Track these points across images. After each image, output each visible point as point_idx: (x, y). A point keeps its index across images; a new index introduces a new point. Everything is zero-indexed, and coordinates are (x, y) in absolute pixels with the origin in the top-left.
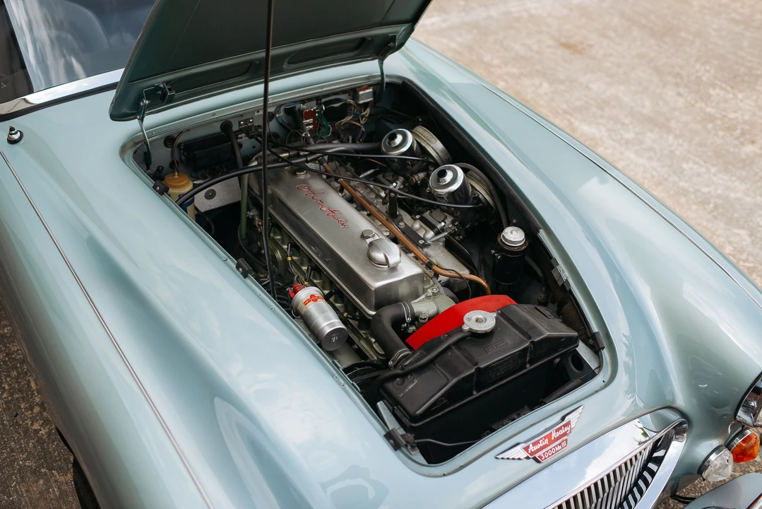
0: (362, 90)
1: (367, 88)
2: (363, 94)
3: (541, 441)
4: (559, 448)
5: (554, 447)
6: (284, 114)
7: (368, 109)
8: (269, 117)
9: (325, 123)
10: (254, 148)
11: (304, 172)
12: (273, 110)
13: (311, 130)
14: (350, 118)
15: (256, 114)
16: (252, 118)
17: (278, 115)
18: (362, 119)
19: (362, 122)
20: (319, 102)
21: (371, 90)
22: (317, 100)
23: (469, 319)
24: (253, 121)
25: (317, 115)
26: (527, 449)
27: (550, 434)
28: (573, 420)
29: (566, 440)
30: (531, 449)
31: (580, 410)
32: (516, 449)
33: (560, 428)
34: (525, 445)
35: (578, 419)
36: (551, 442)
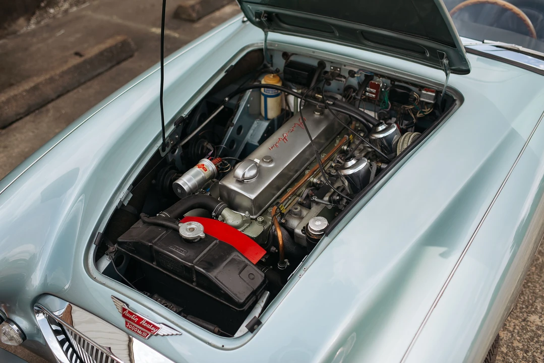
0: (426, 90)
1: (432, 92)
2: (425, 94)
3: (134, 316)
4: (140, 332)
5: (138, 329)
6: (363, 78)
7: (429, 109)
8: (352, 74)
9: (386, 99)
10: (339, 90)
11: (319, 114)
12: (356, 70)
13: (372, 98)
14: (411, 107)
15: (343, 67)
16: (340, 69)
17: (356, 75)
18: (420, 113)
19: (418, 115)
20: (393, 82)
21: (434, 94)
22: (391, 81)
23: (190, 224)
24: (340, 71)
25: (383, 90)
26: (124, 310)
27: (143, 319)
28: (164, 330)
29: (148, 334)
30: (126, 312)
31: (175, 332)
32: (122, 304)
33: (150, 324)
34: (126, 307)
35: (168, 335)
36: (138, 323)
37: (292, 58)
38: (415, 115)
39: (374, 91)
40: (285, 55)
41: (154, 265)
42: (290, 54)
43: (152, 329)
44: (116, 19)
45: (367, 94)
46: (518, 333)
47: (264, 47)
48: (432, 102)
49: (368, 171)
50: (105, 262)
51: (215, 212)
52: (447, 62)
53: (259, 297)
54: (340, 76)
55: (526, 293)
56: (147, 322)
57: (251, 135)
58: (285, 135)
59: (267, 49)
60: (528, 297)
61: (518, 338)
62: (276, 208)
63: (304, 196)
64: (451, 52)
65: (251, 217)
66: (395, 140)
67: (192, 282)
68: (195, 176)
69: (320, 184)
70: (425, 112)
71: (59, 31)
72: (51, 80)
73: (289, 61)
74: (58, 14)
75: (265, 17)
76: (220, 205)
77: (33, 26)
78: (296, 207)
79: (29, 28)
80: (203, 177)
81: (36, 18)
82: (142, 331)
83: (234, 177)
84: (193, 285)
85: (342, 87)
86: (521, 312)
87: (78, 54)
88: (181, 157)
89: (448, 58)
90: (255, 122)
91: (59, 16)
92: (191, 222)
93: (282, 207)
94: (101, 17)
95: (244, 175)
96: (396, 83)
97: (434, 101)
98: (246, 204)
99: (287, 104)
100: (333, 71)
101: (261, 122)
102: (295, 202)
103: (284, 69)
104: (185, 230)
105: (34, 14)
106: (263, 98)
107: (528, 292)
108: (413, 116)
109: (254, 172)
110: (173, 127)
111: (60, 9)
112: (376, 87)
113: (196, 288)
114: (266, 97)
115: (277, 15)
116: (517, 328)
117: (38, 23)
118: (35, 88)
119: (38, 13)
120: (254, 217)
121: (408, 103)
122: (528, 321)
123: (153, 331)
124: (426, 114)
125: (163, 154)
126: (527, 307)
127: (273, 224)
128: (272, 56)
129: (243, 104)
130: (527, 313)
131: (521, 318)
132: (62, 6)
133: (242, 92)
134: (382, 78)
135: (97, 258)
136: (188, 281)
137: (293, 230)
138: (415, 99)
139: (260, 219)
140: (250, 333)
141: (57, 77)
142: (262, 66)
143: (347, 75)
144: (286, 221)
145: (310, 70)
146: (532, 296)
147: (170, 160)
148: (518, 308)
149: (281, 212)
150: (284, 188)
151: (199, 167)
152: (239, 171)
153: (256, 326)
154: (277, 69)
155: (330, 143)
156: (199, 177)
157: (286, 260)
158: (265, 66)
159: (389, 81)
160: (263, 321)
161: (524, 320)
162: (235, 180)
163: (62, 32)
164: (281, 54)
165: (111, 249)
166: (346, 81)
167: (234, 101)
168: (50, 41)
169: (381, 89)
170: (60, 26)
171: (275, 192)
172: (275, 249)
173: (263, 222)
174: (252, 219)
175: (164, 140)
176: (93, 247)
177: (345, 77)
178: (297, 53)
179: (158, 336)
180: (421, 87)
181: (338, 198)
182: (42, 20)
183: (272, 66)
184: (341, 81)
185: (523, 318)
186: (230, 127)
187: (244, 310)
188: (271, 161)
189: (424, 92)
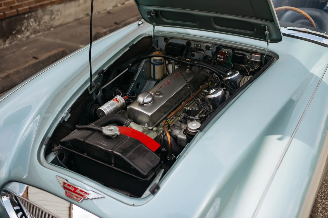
0: (255, 54)
3: (71, 187)
4: (75, 198)
5: (74, 196)
6: (215, 50)
7: (257, 66)
8: (208, 48)
9: (230, 62)
10: (200, 59)
11: (189, 70)
12: (210, 45)
13: (221, 61)
14: (246, 66)
15: (202, 44)
16: (200, 45)
17: (210, 48)
18: (251, 69)
19: (250, 70)
20: (234, 51)
21: (260, 56)
22: (233, 50)
23: (110, 127)
24: (200, 47)
25: (228, 56)
26: (65, 183)
27: (77, 189)
28: (92, 195)
29: (81, 199)
30: (66, 185)
31: (100, 196)
32: (63, 180)
33: (83, 191)
34: (66, 182)
35: (95, 198)
36: (74, 192)
37: (171, 41)
38: (249, 70)
39: (222, 57)
40: (166, 39)
41: (85, 155)
42: (169, 38)
43: (84, 195)
44: (58, 41)
45: (218, 59)
46: (321, 212)
47: (152, 35)
48: (259, 61)
49: (223, 96)
50: (52, 157)
51: (125, 125)
52: (268, 32)
53: (157, 173)
54: (200, 50)
55: (322, 188)
56: (81, 191)
57: (145, 89)
58: (168, 81)
59: (155, 36)
60: (324, 190)
61: (321, 215)
62: (165, 121)
63: (182, 117)
64: (271, 26)
65: (149, 128)
66: (238, 81)
67: (111, 164)
68: (112, 105)
69: (192, 110)
70: (255, 68)
71: (24, 47)
72: (18, 72)
73: (168, 43)
74: (23, 38)
75: (154, 13)
76: (129, 120)
77: (7, 45)
78: (178, 122)
79: (5, 46)
80: (116, 106)
81: (10, 40)
82: (77, 197)
83: (138, 102)
84: (112, 166)
85: (202, 57)
86: (321, 199)
87: (35, 58)
88: (102, 97)
89: (269, 30)
90: (148, 82)
91: (24, 39)
92: (110, 126)
93: (169, 120)
94: (49, 40)
95: (144, 100)
96: (236, 51)
97: (260, 60)
98: (145, 120)
99: (168, 71)
100: (196, 47)
101: (151, 81)
102: (177, 119)
103: (166, 46)
104: (106, 130)
105: (8, 37)
106: (152, 66)
107: (323, 187)
108: (247, 71)
109: (150, 99)
110: (97, 76)
111: (24, 36)
112: (224, 54)
113: (114, 168)
114: (154, 65)
115: (162, 12)
116: (320, 209)
117: (11, 43)
118: (8, 76)
119: (10, 37)
120: (151, 128)
121: (244, 63)
122: (326, 204)
123: (84, 196)
124: (255, 69)
125: (91, 92)
126: (324, 196)
127: (164, 131)
128: (157, 41)
129: (140, 69)
130: (325, 200)
131: (321, 203)
132: (26, 34)
133: (139, 61)
134: (227, 49)
135: (46, 155)
136: (108, 164)
137: (177, 136)
138: (248, 60)
139: (155, 129)
140: (152, 195)
141: (21, 71)
142: (151, 48)
143: (204, 49)
144: (172, 130)
145: (182, 47)
146: (326, 189)
147: (95, 99)
148: (319, 197)
149: (168, 124)
150: (169, 112)
151: (114, 100)
152: (140, 99)
153: (156, 190)
154: (161, 49)
155: (196, 89)
156: (114, 106)
157: (172, 154)
158: (153, 48)
159: (231, 51)
160: (160, 186)
161: (324, 204)
162: (138, 104)
163: (25, 48)
164: (163, 38)
165: (56, 148)
166: (204, 53)
167: (134, 68)
168: (17, 53)
169: (227, 55)
170: (24, 45)
171: (162, 115)
172: (165, 149)
173: (157, 131)
174: (149, 130)
175: (91, 83)
176: (44, 146)
177: (203, 51)
178: (173, 37)
179: (89, 200)
180: (251, 52)
181: (205, 115)
182: (13, 42)
183: (157, 47)
184: (201, 53)
185: (323, 203)
186: (132, 83)
187: (147, 180)
188: (161, 94)
189: (253, 55)
